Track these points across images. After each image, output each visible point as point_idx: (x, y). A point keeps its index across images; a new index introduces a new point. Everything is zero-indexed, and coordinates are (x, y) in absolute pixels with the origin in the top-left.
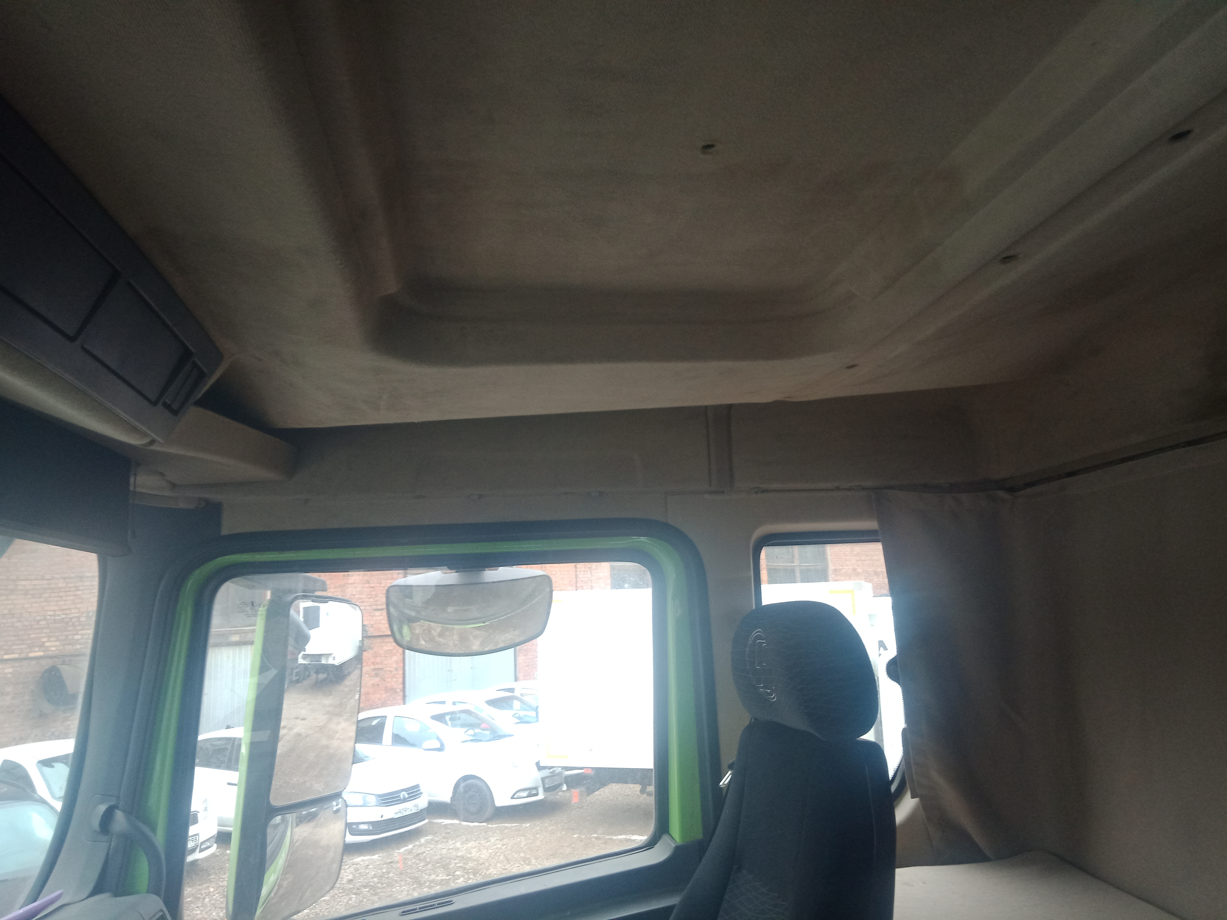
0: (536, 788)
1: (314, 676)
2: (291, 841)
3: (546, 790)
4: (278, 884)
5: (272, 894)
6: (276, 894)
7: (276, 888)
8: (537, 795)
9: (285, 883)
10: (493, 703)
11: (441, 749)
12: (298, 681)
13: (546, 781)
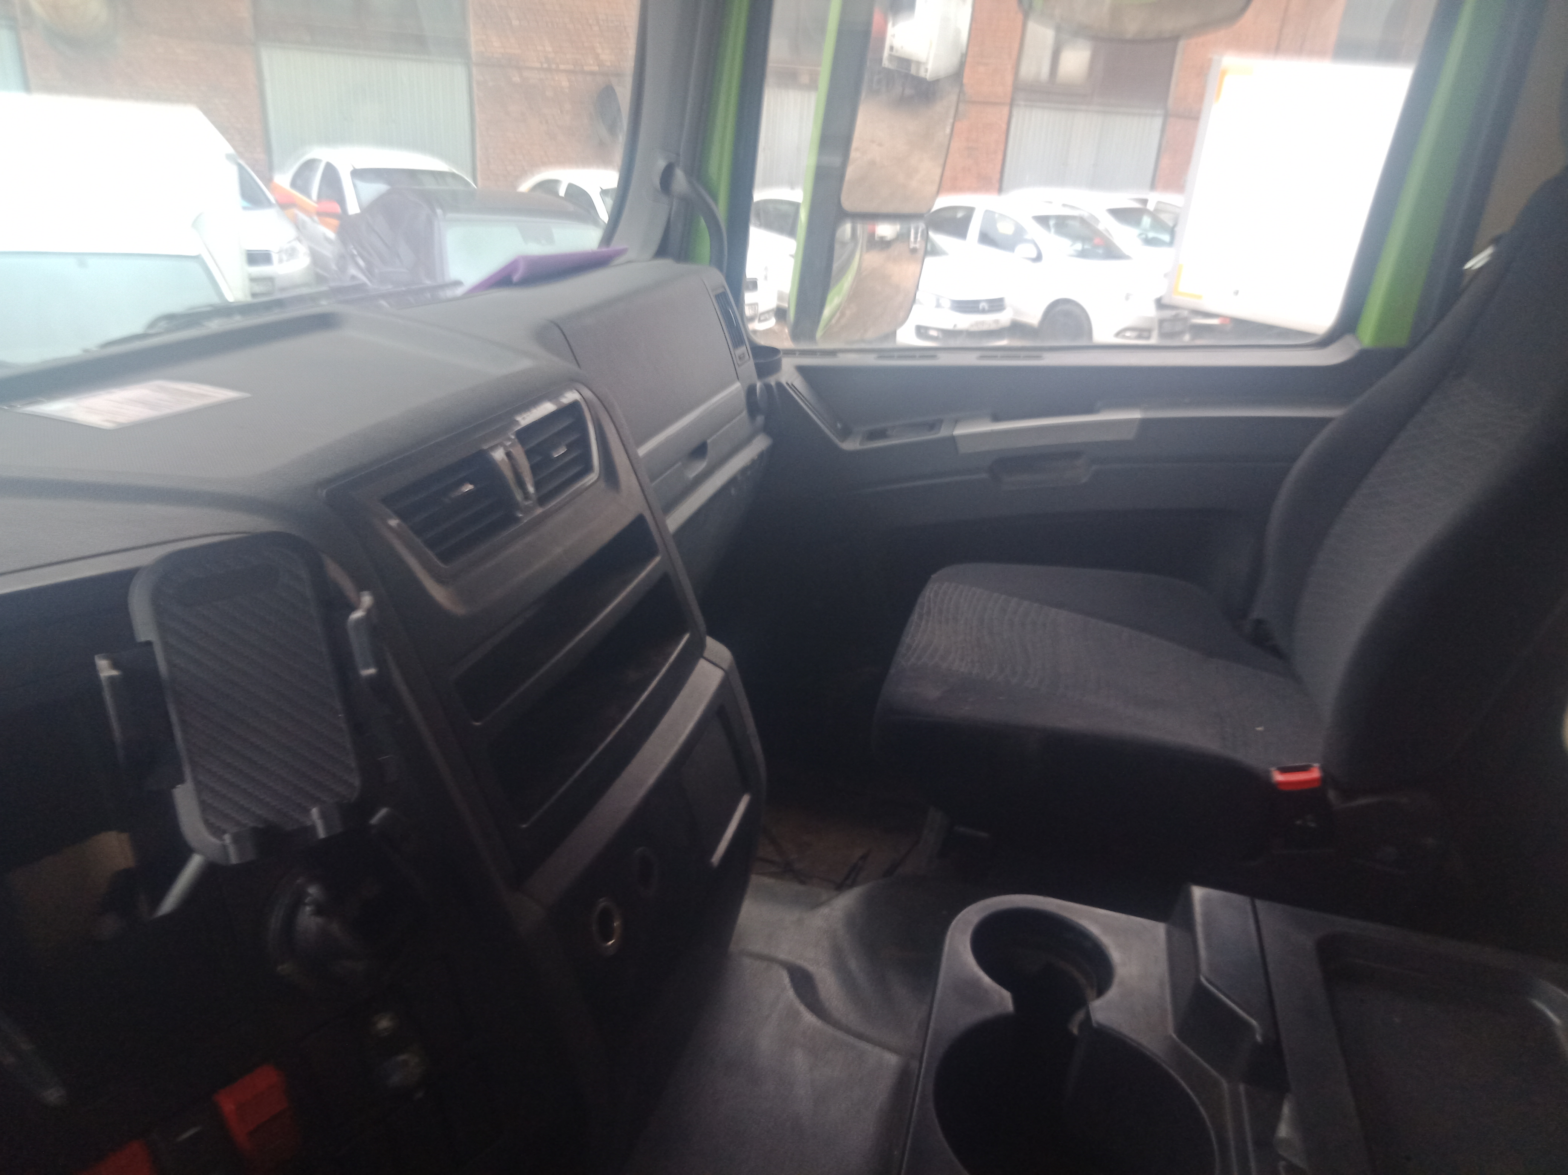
0: (1149, 329)
1: (900, 88)
2: (859, 266)
6: (838, 321)
8: (1148, 335)
10: (1118, 213)
11: (1037, 259)
13: (1165, 324)
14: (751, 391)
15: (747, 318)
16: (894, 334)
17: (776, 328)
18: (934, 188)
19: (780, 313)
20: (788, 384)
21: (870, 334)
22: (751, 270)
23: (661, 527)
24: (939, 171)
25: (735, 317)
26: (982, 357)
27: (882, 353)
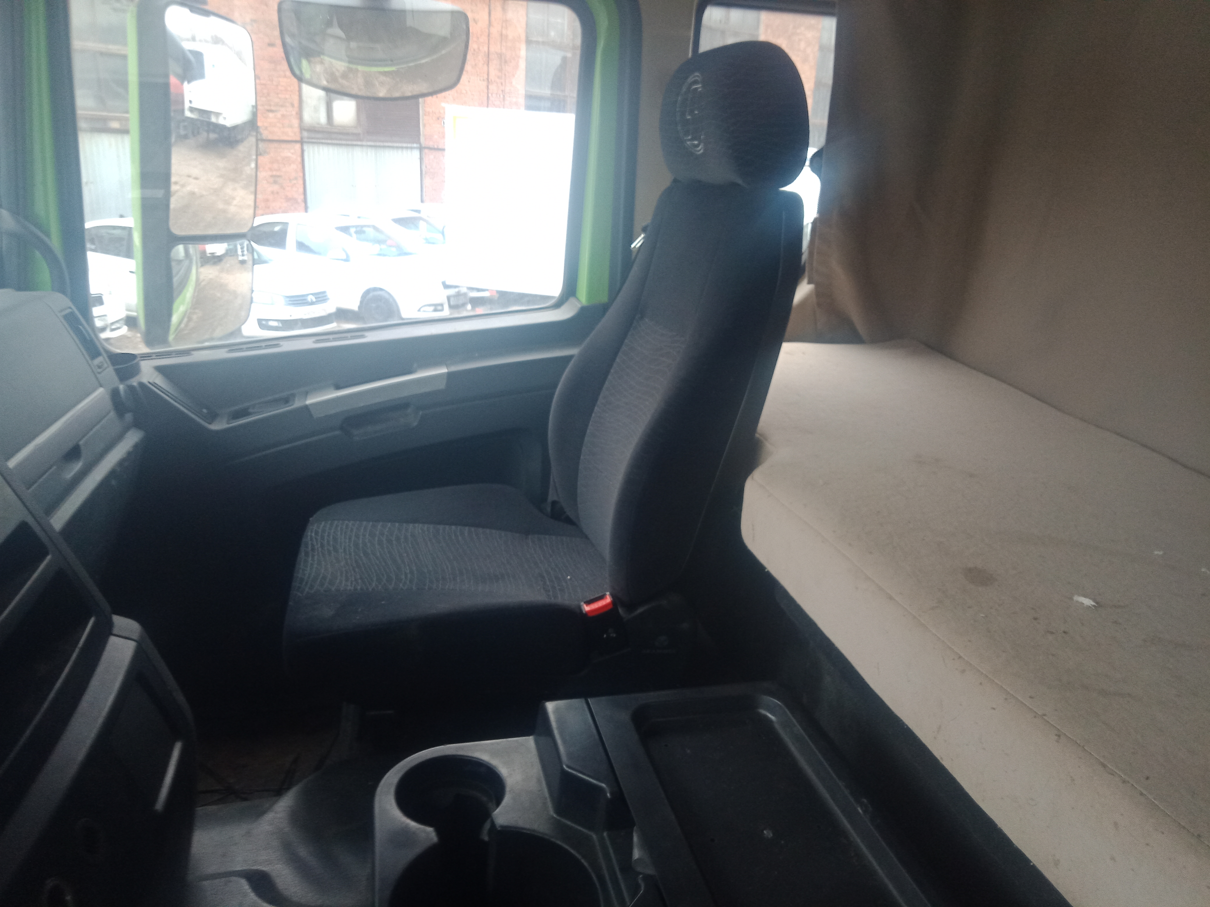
0: (442, 305)
1: (204, 135)
2: (197, 279)
3: (451, 307)
4: (187, 316)
5: (183, 326)
6: (186, 325)
7: (186, 320)
8: (442, 310)
9: (195, 317)
10: (400, 221)
11: (347, 260)
12: (186, 137)
13: (452, 299)
14: (115, 393)
15: (98, 328)
16: (239, 330)
17: (130, 334)
18: (251, 211)
19: (130, 322)
20: (149, 383)
21: (218, 333)
22: (94, 288)
23: (47, 529)
24: (252, 197)
25: (87, 331)
26: (318, 341)
27: (232, 347)
